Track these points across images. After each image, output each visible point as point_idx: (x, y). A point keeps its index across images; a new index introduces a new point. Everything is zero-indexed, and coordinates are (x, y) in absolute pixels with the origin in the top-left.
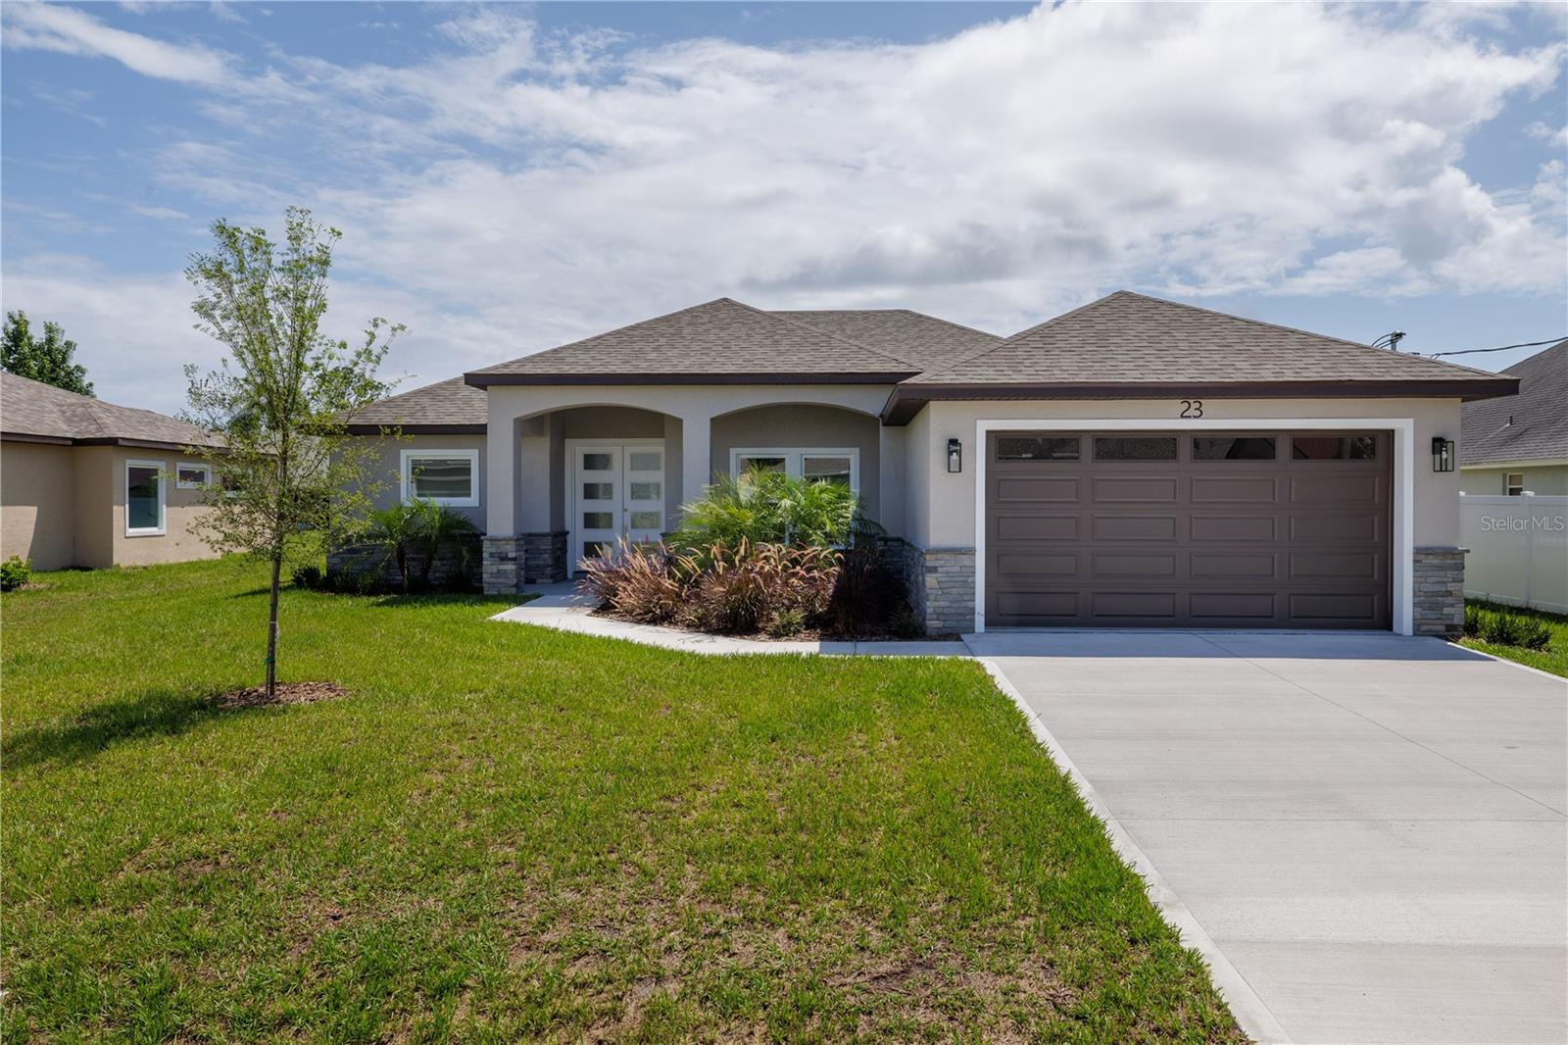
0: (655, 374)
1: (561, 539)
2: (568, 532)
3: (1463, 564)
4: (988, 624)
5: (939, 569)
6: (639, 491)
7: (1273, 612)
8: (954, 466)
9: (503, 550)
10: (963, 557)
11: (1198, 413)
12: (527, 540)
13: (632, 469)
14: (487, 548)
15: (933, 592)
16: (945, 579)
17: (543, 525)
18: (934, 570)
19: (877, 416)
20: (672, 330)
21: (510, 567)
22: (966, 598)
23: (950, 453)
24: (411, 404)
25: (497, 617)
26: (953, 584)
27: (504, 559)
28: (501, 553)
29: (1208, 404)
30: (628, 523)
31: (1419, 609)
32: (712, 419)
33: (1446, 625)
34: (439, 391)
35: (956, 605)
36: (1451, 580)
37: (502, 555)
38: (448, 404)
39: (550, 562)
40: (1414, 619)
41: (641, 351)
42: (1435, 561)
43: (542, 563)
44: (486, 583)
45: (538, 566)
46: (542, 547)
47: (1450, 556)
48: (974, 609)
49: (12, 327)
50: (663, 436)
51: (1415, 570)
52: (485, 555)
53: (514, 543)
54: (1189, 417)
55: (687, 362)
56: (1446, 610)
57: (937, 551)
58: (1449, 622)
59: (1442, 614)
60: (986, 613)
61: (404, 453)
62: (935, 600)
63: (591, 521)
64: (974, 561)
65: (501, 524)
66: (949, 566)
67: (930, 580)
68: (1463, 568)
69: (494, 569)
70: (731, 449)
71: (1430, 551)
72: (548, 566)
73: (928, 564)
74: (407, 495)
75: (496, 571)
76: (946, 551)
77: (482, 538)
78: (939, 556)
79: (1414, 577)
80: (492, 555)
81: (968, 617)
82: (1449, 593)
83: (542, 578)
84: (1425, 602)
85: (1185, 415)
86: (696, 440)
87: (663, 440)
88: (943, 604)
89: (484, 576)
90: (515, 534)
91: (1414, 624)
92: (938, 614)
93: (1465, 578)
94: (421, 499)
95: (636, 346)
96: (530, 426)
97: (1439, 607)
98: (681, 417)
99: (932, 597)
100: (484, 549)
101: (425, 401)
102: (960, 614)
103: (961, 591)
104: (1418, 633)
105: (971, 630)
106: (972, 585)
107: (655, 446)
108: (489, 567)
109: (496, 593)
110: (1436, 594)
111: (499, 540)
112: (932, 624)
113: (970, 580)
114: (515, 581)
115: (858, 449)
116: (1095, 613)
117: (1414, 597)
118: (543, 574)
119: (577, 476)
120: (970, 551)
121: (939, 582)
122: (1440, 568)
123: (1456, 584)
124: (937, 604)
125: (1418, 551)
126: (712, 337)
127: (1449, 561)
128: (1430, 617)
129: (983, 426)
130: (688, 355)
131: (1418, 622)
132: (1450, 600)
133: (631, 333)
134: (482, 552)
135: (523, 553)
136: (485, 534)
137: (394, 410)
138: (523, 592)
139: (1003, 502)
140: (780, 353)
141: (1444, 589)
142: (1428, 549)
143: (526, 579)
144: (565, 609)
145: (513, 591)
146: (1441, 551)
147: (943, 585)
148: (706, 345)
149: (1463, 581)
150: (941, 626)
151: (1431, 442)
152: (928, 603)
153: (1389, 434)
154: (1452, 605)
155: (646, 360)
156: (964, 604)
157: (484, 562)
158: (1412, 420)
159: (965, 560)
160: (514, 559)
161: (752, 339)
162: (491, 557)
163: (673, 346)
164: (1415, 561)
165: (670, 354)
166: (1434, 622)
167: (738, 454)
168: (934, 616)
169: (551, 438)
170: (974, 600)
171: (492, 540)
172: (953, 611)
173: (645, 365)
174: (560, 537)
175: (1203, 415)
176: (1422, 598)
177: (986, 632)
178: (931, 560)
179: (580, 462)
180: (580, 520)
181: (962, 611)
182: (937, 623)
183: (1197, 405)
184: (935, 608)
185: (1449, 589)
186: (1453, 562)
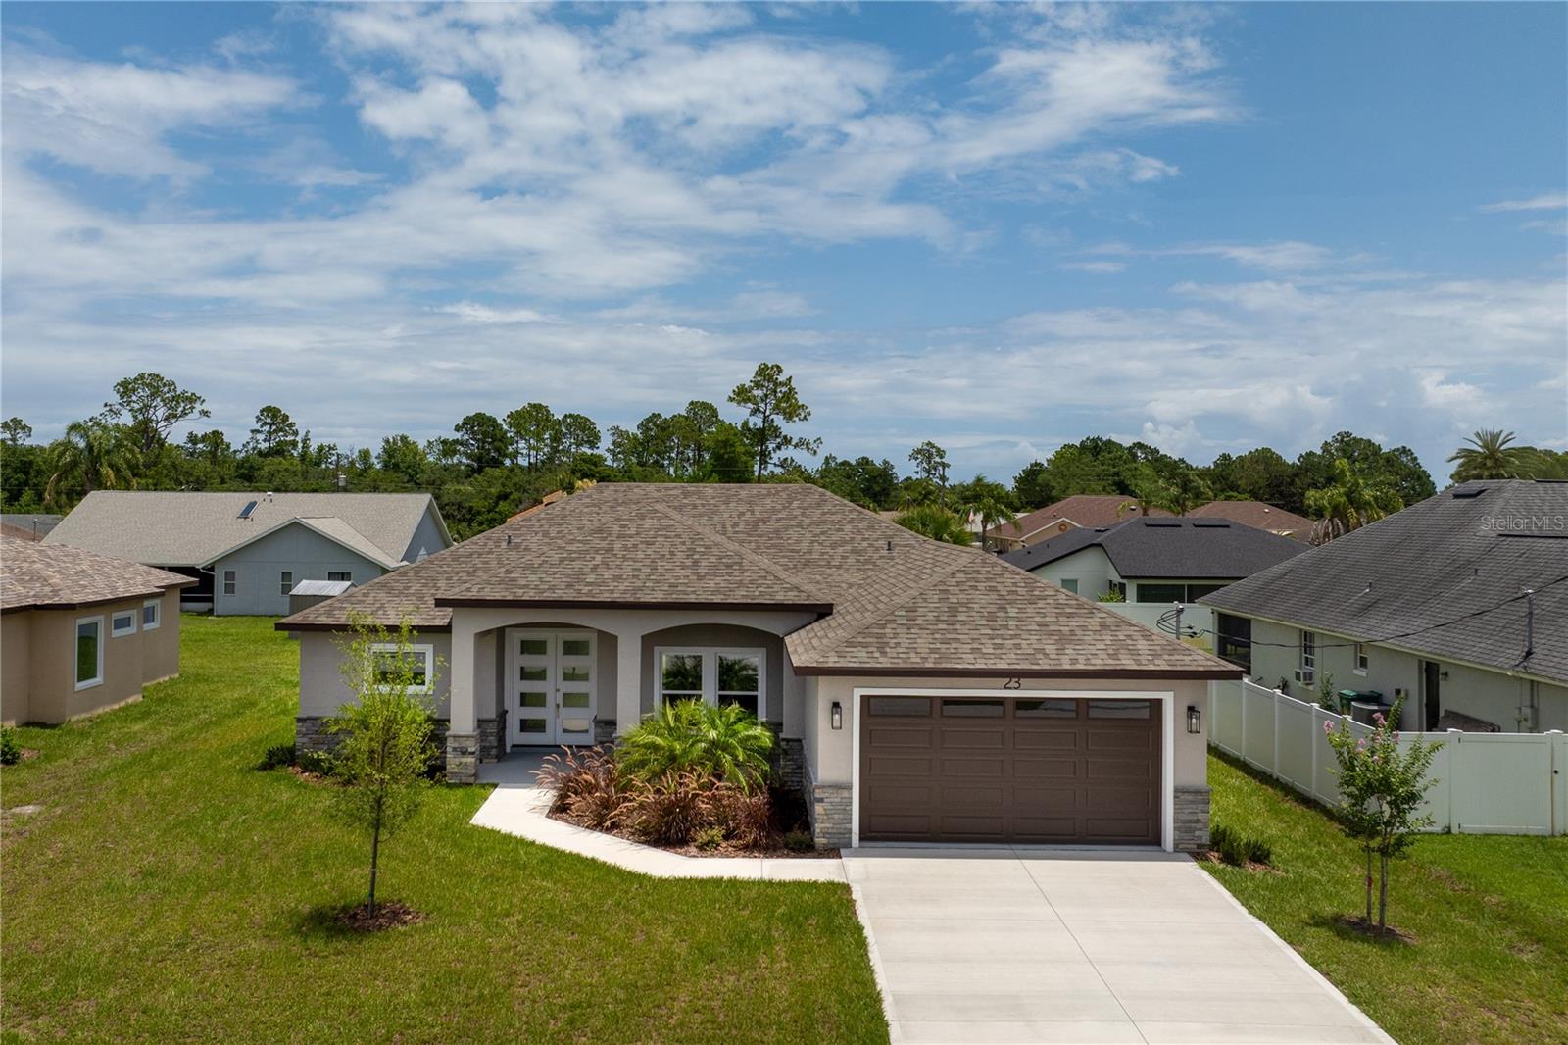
0: (595, 602)
1: (503, 720)
2: (508, 712)
3: (1209, 799)
4: (861, 839)
5: (826, 800)
6: (571, 677)
7: (1075, 832)
8: (836, 724)
9: (464, 745)
10: (843, 791)
11: (1018, 685)
13: (564, 654)
14: (450, 744)
15: (821, 817)
16: (830, 807)
17: (491, 710)
18: (821, 800)
19: (781, 636)
21: (470, 760)
22: (845, 821)
23: (833, 713)
25: (478, 821)
26: (836, 811)
27: (465, 752)
28: (461, 748)
29: (1025, 680)
30: (560, 701)
31: (1177, 833)
32: (642, 637)
33: (1197, 844)
35: (838, 827)
36: (1200, 811)
37: (462, 750)
39: (495, 744)
40: (1175, 840)
42: (1189, 797)
44: (449, 772)
46: (490, 730)
47: (1200, 794)
48: (851, 829)
51: (1175, 804)
52: (448, 749)
53: (472, 739)
54: (1011, 688)
56: (1197, 833)
57: (823, 787)
58: (1199, 842)
59: (1194, 836)
60: (860, 831)
61: (367, 647)
62: (822, 823)
63: (528, 700)
64: (851, 794)
65: (462, 723)
66: (833, 797)
67: (819, 808)
68: (1209, 803)
71: (1185, 790)
72: (493, 747)
73: (817, 796)
75: (457, 763)
76: (831, 786)
77: (446, 735)
78: (825, 790)
79: (1175, 809)
80: (454, 749)
81: (846, 836)
82: (1199, 821)
84: (1183, 827)
85: (1007, 687)
88: (828, 825)
89: (448, 767)
90: (474, 731)
91: (1173, 843)
92: (824, 833)
93: (1210, 809)
97: (1191, 831)
98: (617, 634)
99: (820, 821)
100: (448, 744)
102: (840, 834)
103: (841, 816)
104: (1176, 848)
105: (849, 845)
106: (849, 812)
107: (586, 634)
108: (452, 759)
109: (457, 782)
110: (1190, 821)
111: (461, 737)
112: (820, 841)
113: (848, 808)
114: (474, 771)
115: (765, 649)
116: (943, 832)
117: (1174, 823)
119: (515, 661)
120: (849, 788)
121: (825, 810)
122: (1192, 802)
123: (1204, 814)
124: (823, 826)
125: (1177, 791)
127: (1198, 798)
128: (1184, 838)
129: (858, 693)
131: (1177, 842)
132: (1200, 826)
134: (446, 747)
135: (479, 743)
136: (449, 731)
141: (1195, 818)
142: (1183, 788)
145: (472, 780)
146: (1193, 791)
147: (828, 812)
149: (1209, 811)
150: (826, 842)
151: (1185, 709)
152: (817, 825)
153: (1159, 702)
154: (1201, 830)
156: (843, 826)
157: (448, 755)
158: (1173, 693)
159: (845, 794)
160: (473, 753)
162: (453, 751)
164: (1175, 797)
166: (1188, 842)
167: (661, 651)
168: (821, 835)
169: (497, 633)
170: (851, 824)
171: (454, 736)
172: (835, 831)
173: (586, 590)
174: (502, 718)
175: (1022, 687)
176: (1179, 825)
177: (860, 847)
178: (818, 794)
179: (518, 647)
180: (517, 700)
181: (842, 831)
182: (824, 841)
183: (1017, 680)
184: (822, 829)
185: (1199, 818)
186: (1202, 797)
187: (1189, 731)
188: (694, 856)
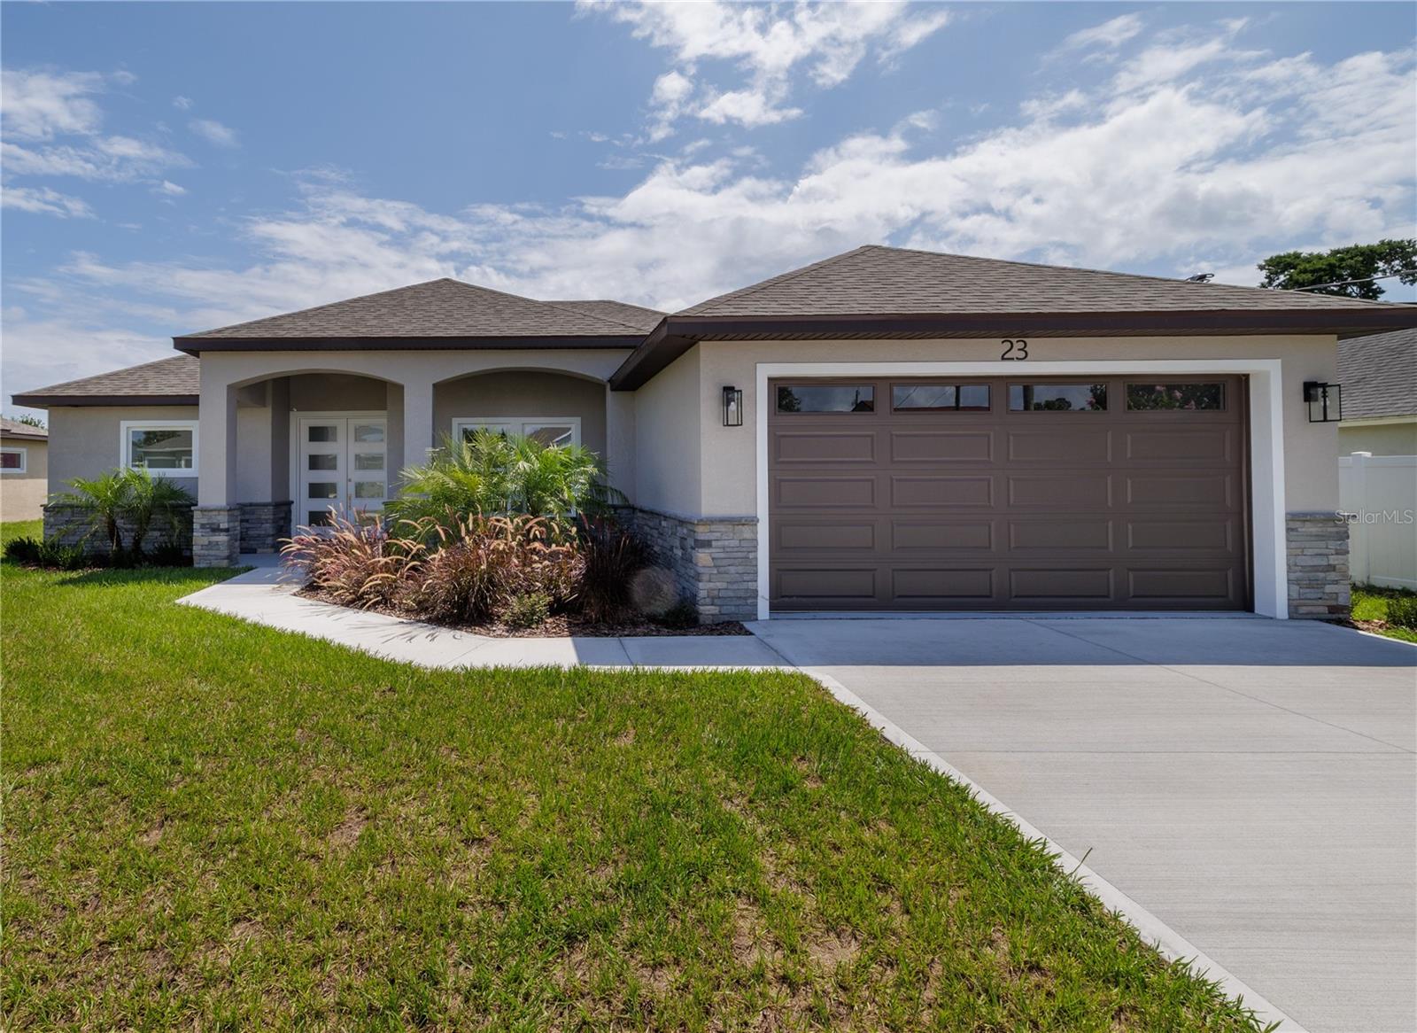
0: (373, 338)
1: (285, 508)
2: (293, 502)
3: (1346, 532)
4: (774, 608)
5: (714, 543)
6: (364, 462)
7: (1109, 591)
8: (731, 420)
9: (215, 521)
10: (744, 528)
11: (1023, 354)
12: (243, 511)
13: (356, 440)
14: (198, 519)
15: (706, 571)
16: (722, 555)
17: (264, 494)
18: (707, 544)
19: (605, 380)
20: (394, 303)
21: (222, 538)
22: (746, 578)
23: (728, 402)
24: (135, 377)
25: (183, 601)
26: (731, 561)
27: (216, 529)
28: (213, 524)
29: (1035, 344)
30: (352, 491)
31: (1294, 587)
32: (434, 385)
33: (1328, 606)
34: (166, 366)
35: (735, 587)
36: (1333, 552)
37: (213, 526)
38: (172, 377)
39: (271, 531)
40: (1290, 599)
41: (362, 319)
42: (1314, 529)
43: (263, 532)
44: (197, 555)
45: (259, 536)
46: (263, 517)
47: (1332, 524)
48: (756, 591)
50: (385, 409)
51: (1288, 540)
52: (195, 526)
53: (226, 513)
54: (1013, 359)
55: (408, 327)
56: (1328, 589)
57: (711, 521)
58: (1333, 603)
59: (1324, 593)
60: (770, 597)
61: (124, 425)
62: (709, 581)
63: (317, 491)
64: (756, 533)
65: (213, 494)
66: (726, 539)
67: (703, 557)
68: (1348, 537)
69: (205, 541)
70: (453, 419)
71: (1308, 518)
72: (269, 536)
73: (701, 537)
74: (124, 465)
75: (207, 543)
76: (722, 521)
77: (193, 508)
78: (713, 527)
79: (1287, 548)
80: (203, 526)
81: (749, 601)
82: (1332, 568)
83: (264, 548)
84: (1305, 578)
85: (1005, 357)
86: (418, 407)
87: (384, 412)
88: (719, 585)
89: (194, 548)
90: (228, 504)
91: (1289, 606)
92: (713, 598)
93: (1350, 549)
94: (136, 469)
95: (357, 316)
96: (249, 394)
97: (1321, 584)
98: (403, 384)
99: (705, 578)
100: (194, 520)
101: (150, 374)
102: (739, 598)
103: (740, 569)
104: (1295, 615)
105: (753, 617)
106: (754, 563)
107: (378, 419)
108: (199, 538)
109: (201, 567)
110: (1315, 568)
111: (211, 511)
112: (706, 610)
113: (751, 556)
114: (226, 553)
115: (579, 419)
116: (897, 594)
117: (1290, 571)
118: (264, 543)
119: (301, 447)
120: (752, 521)
121: (713, 559)
122: (1320, 537)
123: (1340, 557)
124: (711, 585)
125: (1294, 519)
126: (433, 308)
127: (1329, 529)
128: (1309, 596)
129: (766, 371)
130: (410, 322)
131: (1295, 603)
132: (1332, 576)
133: (352, 305)
134: (193, 523)
135: (237, 524)
136: (196, 505)
137: (117, 383)
138: (237, 563)
139: (783, 462)
140: (503, 320)
141: (1325, 563)
142: (1304, 514)
143: (241, 549)
144: (270, 587)
145: (225, 563)
146: (1322, 517)
147: (718, 563)
148: (429, 314)
149: (1348, 552)
150: (717, 612)
151: (1302, 387)
152: (701, 585)
153: (1243, 381)
154: (1336, 582)
155: (367, 326)
156: (744, 586)
157: (195, 534)
158: (1280, 360)
159: (746, 532)
160: (227, 530)
161: (475, 309)
162: (201, 528)
163: (395, 315)
164: (1288, 530)
165: (391, 321)
166: (1315, 602)
167: (458, 424)
168: (708, 600)
169: (273, 408)
170: (756, 581)
171: (202, 510)
172: (731, 594)
173: (364, 330)
174: (283, 509)
175: (1028, 357)
176: (1299, 574)
177: (770, 619)
178: (702, 533)
179: (305, 434)
180: (305, 490)
181: (742, 594)
182: (713, 610)
183: (1021, 345)
184: (709, 591)
185: (1331, 562)
186: (1335, 529)
187: (1310, 421)
188: (500, 636)
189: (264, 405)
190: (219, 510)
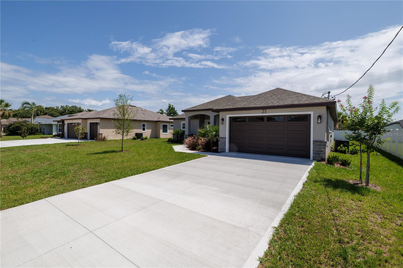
3: (326, 145)
4: (228, 151)
5: (220, 141)
7: (284, 153)
16: (221, 143)
23: (221, 121)
29: (267, 110)
31: (314, 154)
32: (214, 116)
35: (223, 147)
36: (323, 148)
40: (313, 156)
42: (318, 144)
48: (226, 148)
49: (169, 105)
51: (313, 146)
54: (264, 113)
56: (321, 155)
58: (322, 158)
59: (320, 156)
61: (182, 122)
62: (220, 146)
64: (226, 140)
66: (222, 140)
67: (219, 143)
76: (222, 138)
78: (220, 139)
80: (185, 137)
84: (316, 153)
91: (313, 158)
94: (182, 128)
97: (319, 154)
98: (210, 116)
103: (224, 145)
105: (226, 152)
110: (318, 151)
113: (225, 143)
117: (313, 151)
120: (225, 138)
122: (319, 145)
125: (314, 141)
128: (316, 156)
129: (228, 116)
132: (322, 153)
139: (233, 129)
141: (320, 150)
142: (317, 141)
146: (320, 141)
149: (326, 148)
150: (221, 150)
151: (317, 117)
153: (310, 115)
154: (323, 154)
158: (313, 112)
164: (313, 143)
166: (318, 157)
171: (185, 135)
175: (266, 113)
183: (265, 111)
184: (220, 148)
185: (322, 150)
186: (323, 144)
187: (318, 123)
189: (198, 119)
190: (187, 135)
